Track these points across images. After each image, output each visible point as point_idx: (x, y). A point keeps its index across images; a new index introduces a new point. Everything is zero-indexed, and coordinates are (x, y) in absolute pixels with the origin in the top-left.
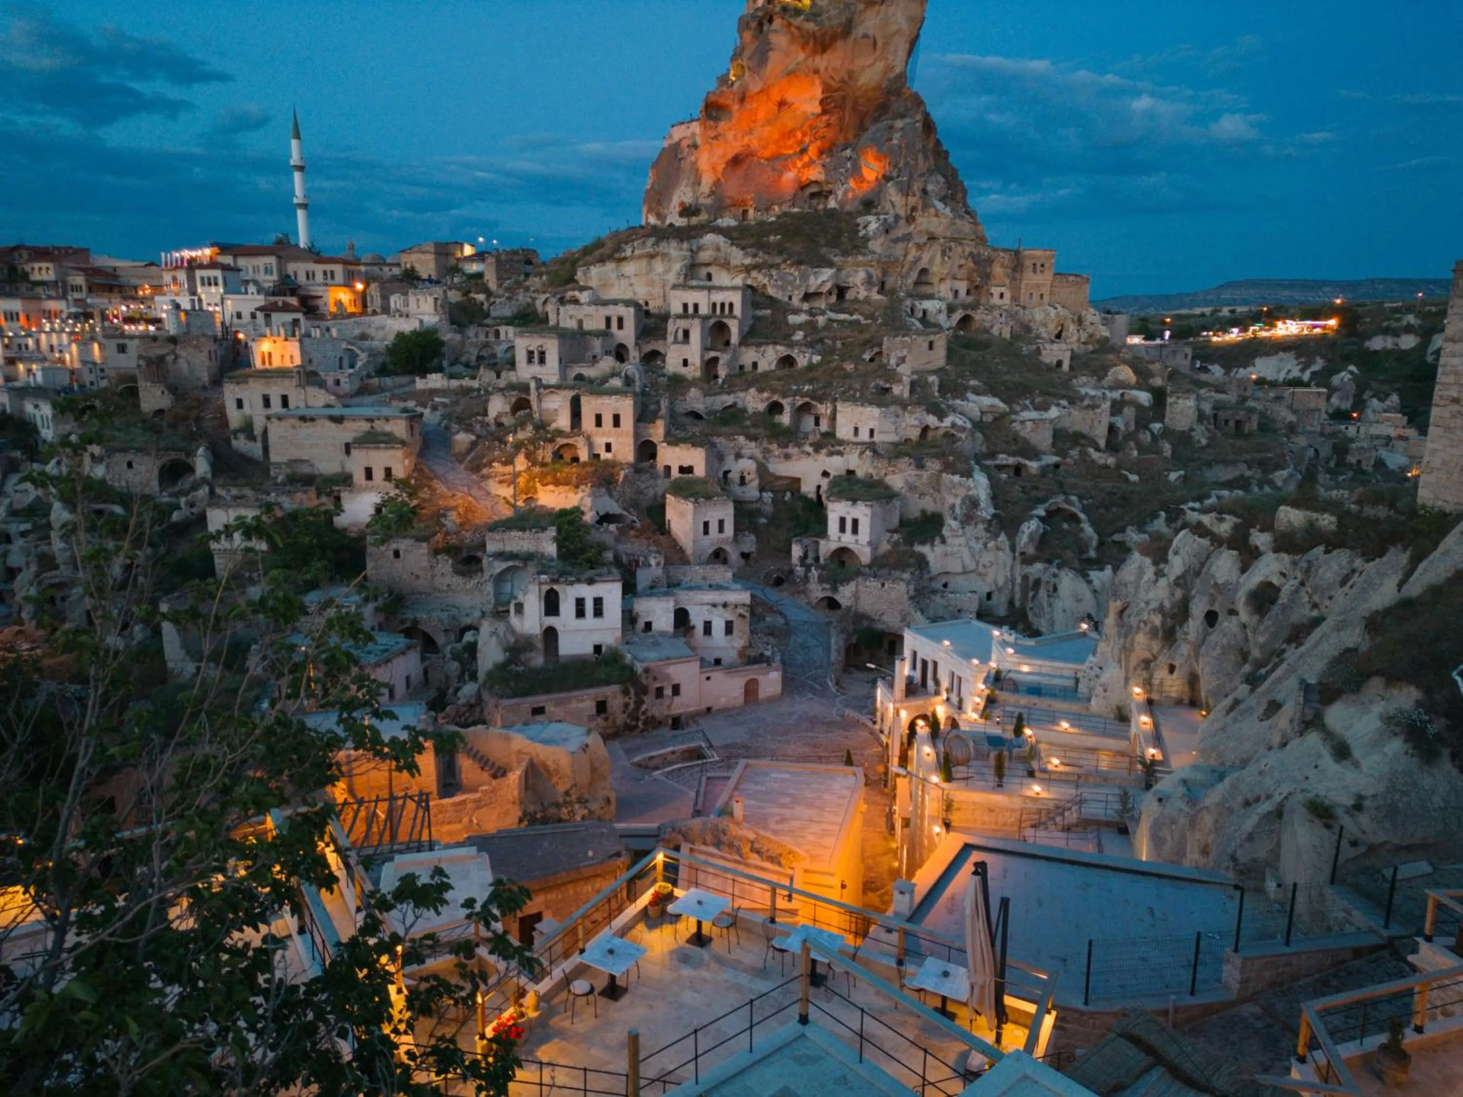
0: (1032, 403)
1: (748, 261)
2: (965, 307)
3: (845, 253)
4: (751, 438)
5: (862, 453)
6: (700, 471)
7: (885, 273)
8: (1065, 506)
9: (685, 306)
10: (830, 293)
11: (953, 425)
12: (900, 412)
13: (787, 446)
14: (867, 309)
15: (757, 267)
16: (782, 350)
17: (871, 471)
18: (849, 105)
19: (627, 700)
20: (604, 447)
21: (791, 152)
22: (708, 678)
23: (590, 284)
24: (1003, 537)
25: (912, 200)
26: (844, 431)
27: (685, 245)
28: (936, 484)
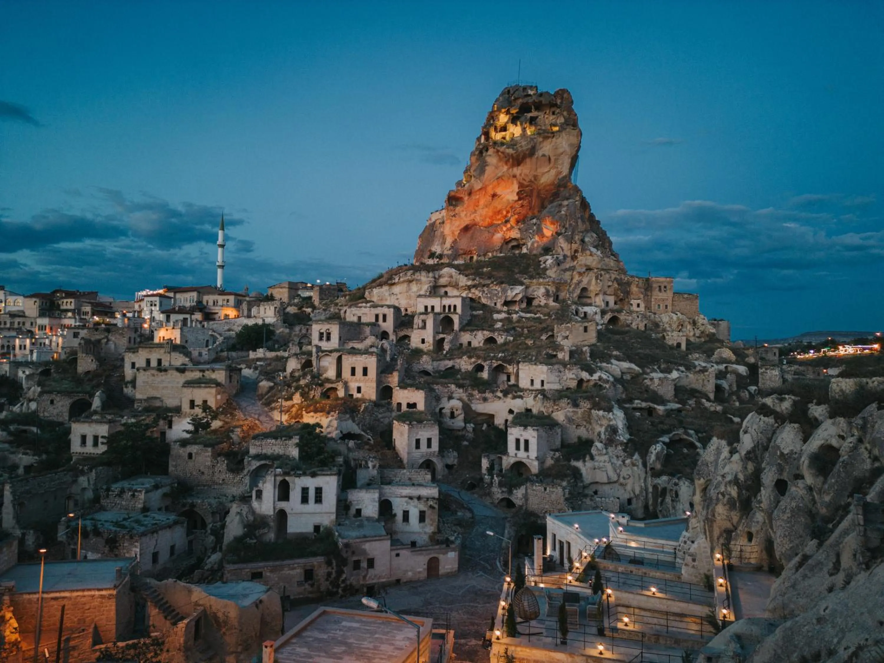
0: (659, 368)
1: (470, 283)
2: (612, 311)
3: (531, 277)
4: (460, 386)
5: (535, 397)
6: (421, 407)
7: (558, 289)
8: (685, 437)
9: (426, 307)
10: (521, 301)
11: (600, 379)
12: (562, 369)
13: (485, 392)
14: (546, 310)
15: (475, 286)
16: (487, 334)
17: (542, 409)
18: (535, 194)
19: (330, 569)
20: (356, 390)
21: (500, 222)
22: (398, 555)
23: (373, 299)
24: (636, 456)
25: (574, 246)
26: (524, 383)
27: (431, 275)
28: (588, 418)
